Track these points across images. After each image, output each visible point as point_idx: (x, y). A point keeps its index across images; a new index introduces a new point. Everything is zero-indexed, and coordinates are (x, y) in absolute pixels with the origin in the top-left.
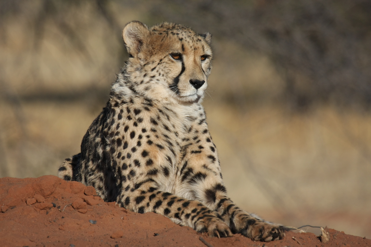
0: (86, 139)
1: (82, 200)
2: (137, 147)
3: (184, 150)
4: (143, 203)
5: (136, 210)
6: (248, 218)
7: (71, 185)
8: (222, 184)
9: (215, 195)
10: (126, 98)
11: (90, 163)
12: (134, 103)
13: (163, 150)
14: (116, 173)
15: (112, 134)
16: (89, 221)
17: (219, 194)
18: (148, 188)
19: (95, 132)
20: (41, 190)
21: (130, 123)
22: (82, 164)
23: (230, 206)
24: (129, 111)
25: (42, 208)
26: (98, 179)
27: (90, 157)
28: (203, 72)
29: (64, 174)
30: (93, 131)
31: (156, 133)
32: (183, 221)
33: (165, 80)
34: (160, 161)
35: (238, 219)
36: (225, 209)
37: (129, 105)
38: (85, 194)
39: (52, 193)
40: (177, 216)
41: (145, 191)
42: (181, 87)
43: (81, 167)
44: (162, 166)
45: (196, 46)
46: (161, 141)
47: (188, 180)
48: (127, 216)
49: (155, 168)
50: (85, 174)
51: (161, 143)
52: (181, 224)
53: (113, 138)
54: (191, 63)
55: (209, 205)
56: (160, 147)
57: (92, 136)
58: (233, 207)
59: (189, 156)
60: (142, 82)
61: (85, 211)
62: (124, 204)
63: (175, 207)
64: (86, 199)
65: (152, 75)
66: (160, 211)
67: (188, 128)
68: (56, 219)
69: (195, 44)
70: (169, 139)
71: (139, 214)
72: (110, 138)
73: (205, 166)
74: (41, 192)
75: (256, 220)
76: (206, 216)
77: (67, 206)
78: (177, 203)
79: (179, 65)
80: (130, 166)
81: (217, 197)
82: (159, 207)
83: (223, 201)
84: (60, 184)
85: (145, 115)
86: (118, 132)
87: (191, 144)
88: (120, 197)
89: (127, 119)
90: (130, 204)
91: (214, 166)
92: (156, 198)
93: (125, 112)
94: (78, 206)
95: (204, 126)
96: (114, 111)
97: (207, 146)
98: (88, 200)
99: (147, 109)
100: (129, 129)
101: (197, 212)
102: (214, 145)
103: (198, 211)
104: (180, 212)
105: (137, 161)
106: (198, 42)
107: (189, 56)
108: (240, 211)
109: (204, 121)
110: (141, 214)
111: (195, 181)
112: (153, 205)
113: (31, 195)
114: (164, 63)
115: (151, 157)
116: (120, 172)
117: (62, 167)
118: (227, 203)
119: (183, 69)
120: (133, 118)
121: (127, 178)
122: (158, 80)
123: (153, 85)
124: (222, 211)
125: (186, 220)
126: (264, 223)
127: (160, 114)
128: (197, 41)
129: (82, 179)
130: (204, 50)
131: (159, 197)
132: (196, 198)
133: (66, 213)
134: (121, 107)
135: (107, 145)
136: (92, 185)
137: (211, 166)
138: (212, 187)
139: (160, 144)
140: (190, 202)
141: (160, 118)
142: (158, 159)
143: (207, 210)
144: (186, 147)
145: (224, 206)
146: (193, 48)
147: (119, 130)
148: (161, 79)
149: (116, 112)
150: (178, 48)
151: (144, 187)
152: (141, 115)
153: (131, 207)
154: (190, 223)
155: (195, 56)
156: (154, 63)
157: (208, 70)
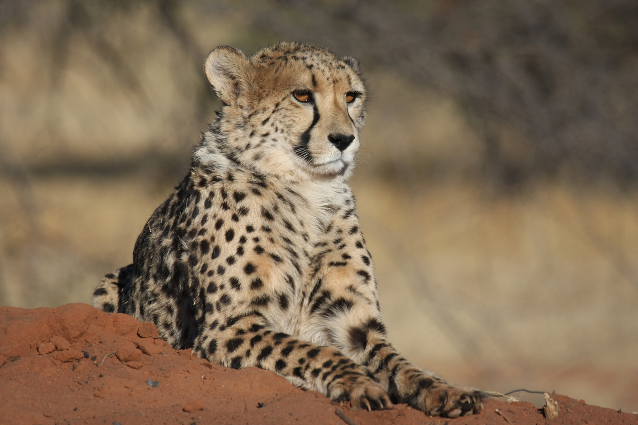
0: (143, 241)
1: (134, 346)
2: (237, 257)
3: (317, 261)
4: (240, 351)
5: (228, 362)
6: (420, 376)
7: (115, 321)
8: (379, 321)
9: (366, 338)
10: (221, 173)
11: (151, 282)
12: (234, 181)
13: (281, 264)
14: (196, 299)
15: (193, 233)
16: (146, 382)
17: (374, 336)
18: (250, 325)
19: (161, 229)
20: (64, 328)
21: (227, 215)
22: (135, 284)
23: (390, 357)
24: (224, 195)
25: (64, 359)
26: (164, 309)
27: (150, 272)
28: (350, 121)
29: (104, 301)
30: (157, 226)
31: (270, 233)
32: (308, 381)
33: (286, 139)
34: (275, 283)
35: (403, 378)
36: (382, 360)
37: (225, 184)
38: (138, 335)
39: (82, 334)
40: (297, 372)
41: (243, 329)
42: (314, 149)
43: (134, 287)
44: (278, 291)
45: (337, 76)
46: (279, 248)
47: (321, 312)
48: (211, 373)
49: (265, 295)
50: (141, 301)
51: (279, 252)
52: (304, 386)
53: (194, 240)
54: (330, 106)
55: (355, 354)
56: (276, 259)
57: (155, 235)
58: (396, 358)
59: (325, 271)
60: (248, 146)
61: (139, 364)
62: (207, 351)
63: (295, 357)
64: (140, 345)
65: (264, 132)
66: (269, 364)
67: (326, 225)
68: (89, 378)
69: (335, 73)
70: (291, 246)
71: (232, 371)
72: (188, 239)
73: (351, 289)
74: (64, 331)
75: (433, 379)
76: (347, 373)
77: (108, 356)
78: (299, 350)
79: (309, 110)
80: (222, 287)
81: (369, 341)
82: (268, 357)
83: (378, 347)
84: (96, 318)
85: (253, 203)
86: (203, 229)
87: (330, 251)
88: (199, 339)
89: (222, 207)
90: (217, 352)
91: (368, 289)
92: (262, 342)
93: (218, 196)
94: (127, 356)
95: (352, 221)
96: (198, 195)
97: (356, 254)
98: (144, 346)
99: (256, 192)
100: (223, 225)
101: (332, 366)
102: (369, 253)
103: (335, 364)
104: (304, 366)
105: (236, 280)
106: (340, 70)
107: (325, 94)
108: (407, 364)
109: (352, 213)
110: (235, 370)
111: (332, 313)
112: (257, 355)
113: (46, 337)
114: (283, 110)
115: (260, 275)
116: (203, 296)
117: (99, 289)
118: (385, 351)
119: (317, 117)
120: (232, 207)
121: (215, 308)
122: (274, 140)
123: (267, 149)
124: (377, 364)
125: (313, 379)
126: (447, 386)
127: (279, 201)
128: (338, 68)
129: (135, 309)
130: (350, 83)
131: (268, 340)
132: (333, 341)
133: (106, 369)
134: (210, 187)
135: (182, 251)
136: (152, 320)
137: (362, 288)
138: (362, 323)
139: (276, 253)
140: (321, 348)
141: (279, 209)
142: (271, 279)
143: (349, 363)
144: (320, 256)
145: (380, 355)
146: (331, 80)
147: (206, 226)
148: (279, 137)
149: (202, 196)
150: (305, 81)
151: (242, 325)
152: (245, 203)
153: (219, 358)
154: (319, 385)
155: (335, 93)
156: (267, 111)
157: (361, 118)
